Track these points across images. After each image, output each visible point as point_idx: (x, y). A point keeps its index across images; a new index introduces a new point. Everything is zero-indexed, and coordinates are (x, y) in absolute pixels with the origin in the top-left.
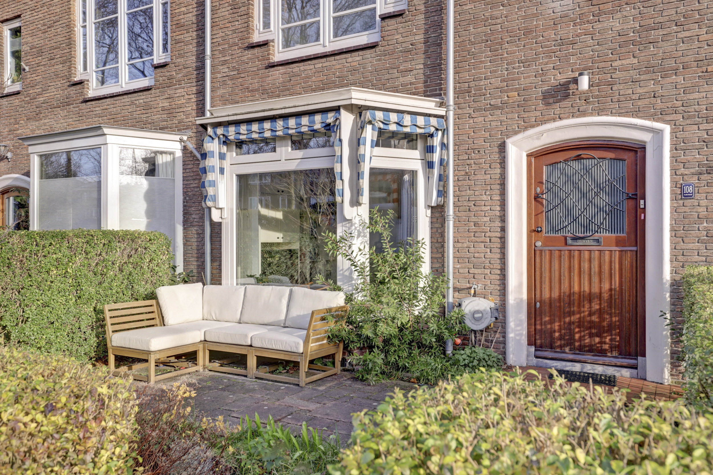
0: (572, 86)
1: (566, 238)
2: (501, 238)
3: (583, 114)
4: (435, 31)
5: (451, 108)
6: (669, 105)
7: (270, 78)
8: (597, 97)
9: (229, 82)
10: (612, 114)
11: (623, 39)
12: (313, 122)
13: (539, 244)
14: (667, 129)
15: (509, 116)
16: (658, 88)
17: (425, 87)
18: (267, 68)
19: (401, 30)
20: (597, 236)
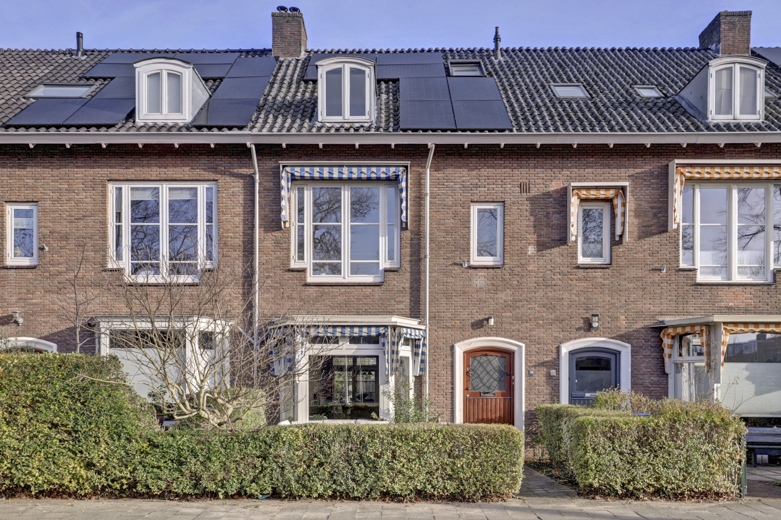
0: (485, 322)
1: (480, 393)
2: (451, 393)
3: (489, 335)
4: (416, 284)
5: (428, 326)
6: (524, 335)
7: (306, 292)
8: (496, 328)
9: (272, 290)
10: (502, 337)
11: (506, 304)
12: (371, 331)
13: (468, 396)
14: (523, 345)
15: (456, 332)
16: (520, 327)
17: (411, 312)
18: (303, 286)
19: (396, 279)
20: (494, 392)
